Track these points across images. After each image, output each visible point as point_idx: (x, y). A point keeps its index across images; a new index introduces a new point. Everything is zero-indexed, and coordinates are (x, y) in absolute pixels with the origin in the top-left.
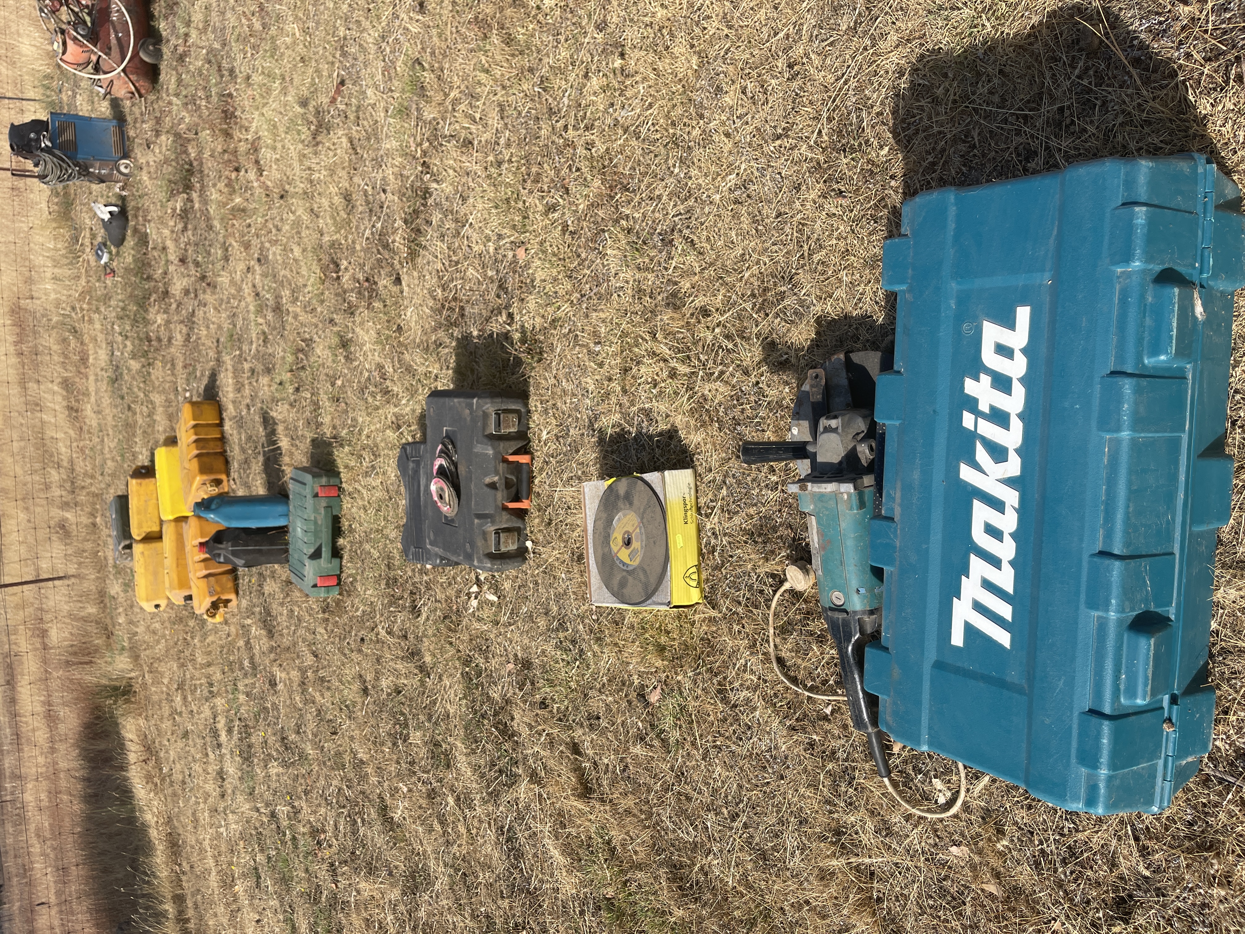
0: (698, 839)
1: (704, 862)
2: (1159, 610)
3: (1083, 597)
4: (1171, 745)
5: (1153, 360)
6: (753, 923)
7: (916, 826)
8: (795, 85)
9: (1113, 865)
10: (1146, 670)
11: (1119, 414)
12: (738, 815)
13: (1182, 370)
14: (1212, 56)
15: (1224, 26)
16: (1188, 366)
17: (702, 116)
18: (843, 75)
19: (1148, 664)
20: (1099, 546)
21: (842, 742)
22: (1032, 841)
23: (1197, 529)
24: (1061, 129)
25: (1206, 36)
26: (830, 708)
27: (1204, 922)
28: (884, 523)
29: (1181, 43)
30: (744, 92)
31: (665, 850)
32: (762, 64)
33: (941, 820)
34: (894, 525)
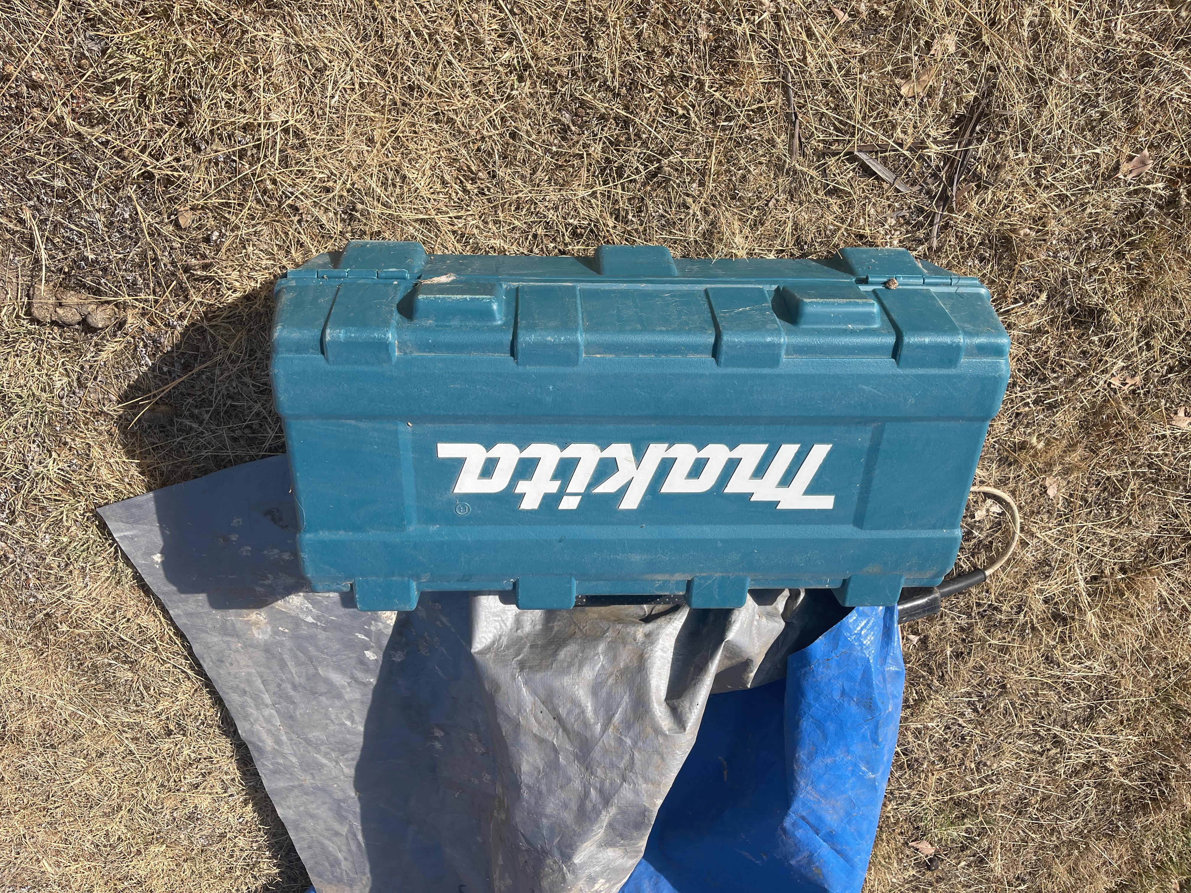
0: (1091, 781)
1: (1117, 773)
2: (769, 299)
3: (766, 371)
4: (912, 281)
5: (497, 316)
6: (1177, 710)
7: (1032, 535)
8: (191, 727)
9: (1039, 331)
10: (839, 304)
11: (559, 345)
12: (1055, 736)
13: (508, 292)
14: (182, 294)
15: (152, 285)
16: (504, 286)
17: (222, 836)
18: (183, 672)
19: (833, 304)
20: (708, 358)
21: (948, 620)
22: (1026, 415)
23: (676, 272)
24: (256, 438)
25: (161, 301)
26: (911, 637)
27: (1086, 239)
28: (695, 591)
29: (167, 325)
30: (197, 786)
31: (1111, 822)
32: (165, 767)
33: (1020, 508)
34: (696, 583)
